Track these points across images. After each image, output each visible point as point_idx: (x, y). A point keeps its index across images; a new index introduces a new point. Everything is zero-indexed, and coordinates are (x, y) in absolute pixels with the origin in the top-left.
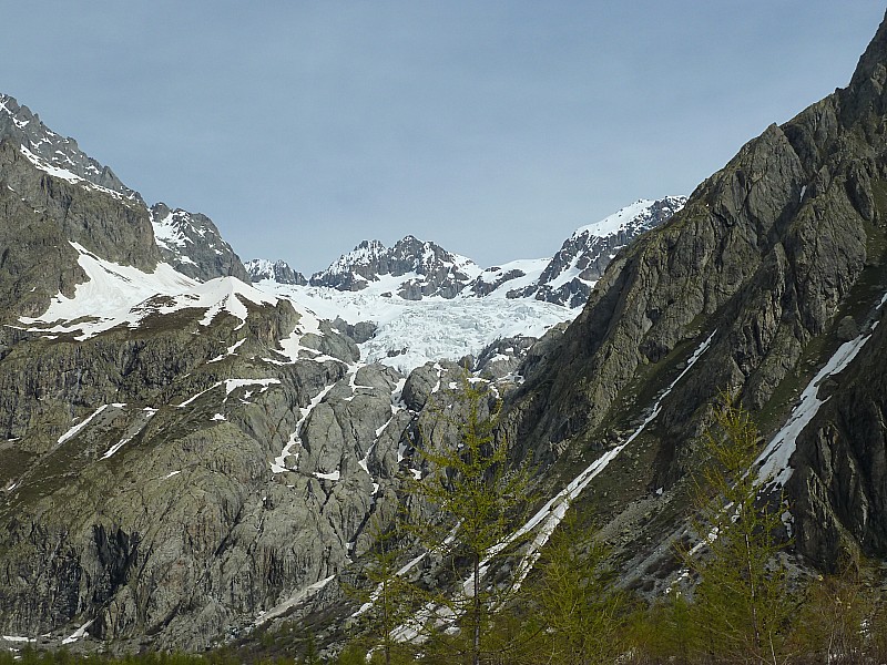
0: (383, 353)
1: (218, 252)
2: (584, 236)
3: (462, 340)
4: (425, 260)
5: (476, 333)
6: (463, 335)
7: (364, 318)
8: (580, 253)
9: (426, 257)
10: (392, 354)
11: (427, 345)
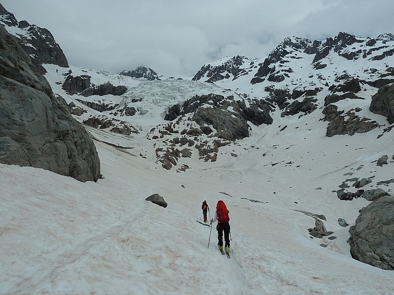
0: (130, 100)
1: (51, 46)
2: (209, 66)
3: (172, 96)
4: (147, 74)
5: (179, 94)
6: (172, 94)
7: (122, 84)
8: (208, 72)
9: (147, 73)
10: (134, 101)
11: (153, 98)
